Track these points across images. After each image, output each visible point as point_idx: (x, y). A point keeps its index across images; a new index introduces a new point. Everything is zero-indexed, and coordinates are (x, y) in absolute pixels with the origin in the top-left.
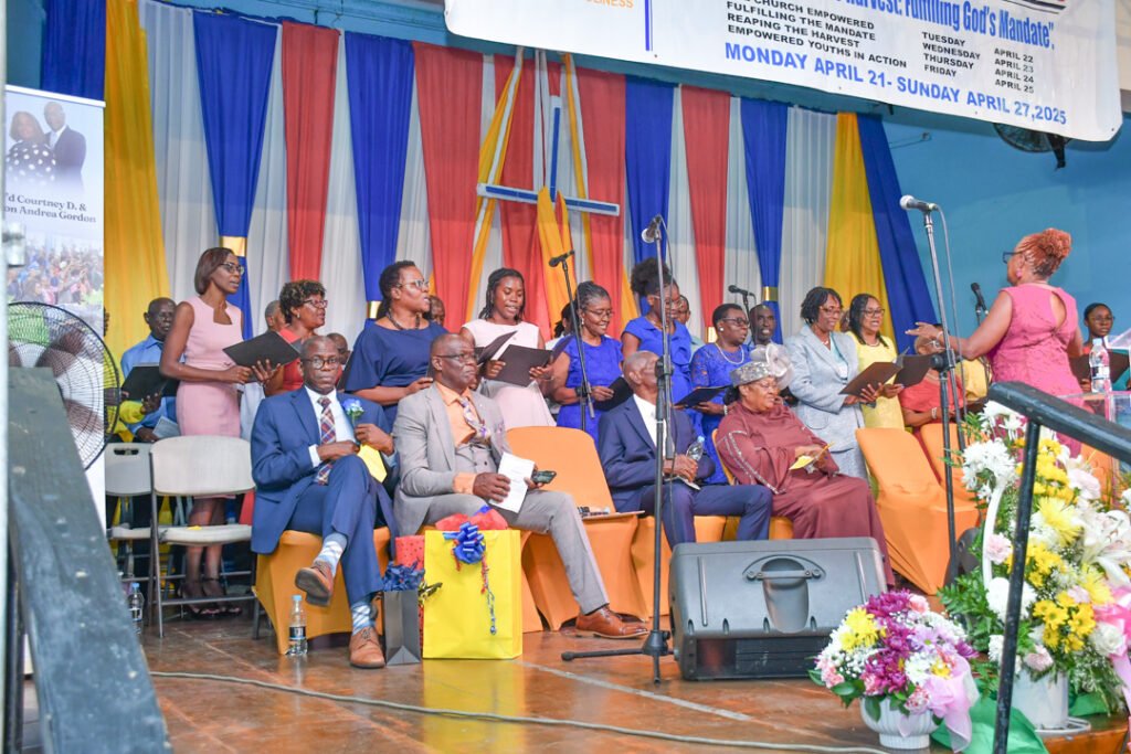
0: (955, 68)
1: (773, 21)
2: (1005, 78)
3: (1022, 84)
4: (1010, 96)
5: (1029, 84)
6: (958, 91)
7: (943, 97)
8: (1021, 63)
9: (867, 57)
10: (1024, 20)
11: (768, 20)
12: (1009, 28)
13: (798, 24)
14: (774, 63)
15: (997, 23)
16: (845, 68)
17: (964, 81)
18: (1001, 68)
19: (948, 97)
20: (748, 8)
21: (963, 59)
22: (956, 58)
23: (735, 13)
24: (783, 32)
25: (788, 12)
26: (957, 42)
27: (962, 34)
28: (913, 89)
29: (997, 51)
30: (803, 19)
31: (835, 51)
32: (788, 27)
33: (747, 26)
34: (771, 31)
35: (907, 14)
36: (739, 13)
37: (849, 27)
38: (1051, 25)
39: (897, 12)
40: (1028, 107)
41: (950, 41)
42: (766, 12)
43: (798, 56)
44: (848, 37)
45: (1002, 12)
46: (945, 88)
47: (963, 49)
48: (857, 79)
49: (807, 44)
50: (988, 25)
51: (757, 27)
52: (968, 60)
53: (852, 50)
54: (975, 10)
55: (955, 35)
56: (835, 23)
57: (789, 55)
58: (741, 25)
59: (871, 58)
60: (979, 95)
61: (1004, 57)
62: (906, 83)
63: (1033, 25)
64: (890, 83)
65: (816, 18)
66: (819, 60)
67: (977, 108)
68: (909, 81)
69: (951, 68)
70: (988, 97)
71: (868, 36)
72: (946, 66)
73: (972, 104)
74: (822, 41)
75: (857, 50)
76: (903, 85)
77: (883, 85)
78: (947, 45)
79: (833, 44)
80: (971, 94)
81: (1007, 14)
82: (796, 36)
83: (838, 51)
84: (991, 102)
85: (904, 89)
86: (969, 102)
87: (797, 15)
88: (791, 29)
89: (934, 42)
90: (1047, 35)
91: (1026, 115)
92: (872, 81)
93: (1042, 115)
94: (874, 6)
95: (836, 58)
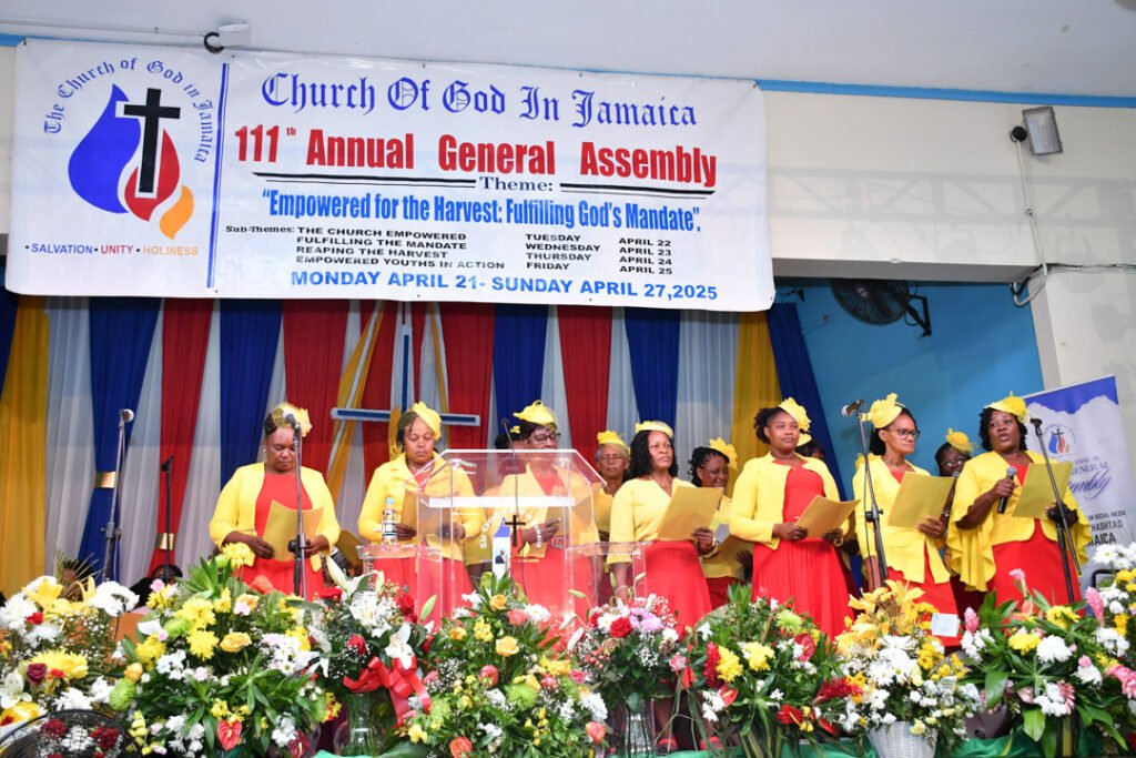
0: (566, 262)
1: (346, 247)
2: (633, 264)
3: (656, 267)
4: (638, 281)
5: (666, 266)
6: (570, 282)
7: (550, 290)
8: (655, 249)
9: (455, 265)
10: (660, 208)
11: (341, 247)
12: (640, 218)
13: (375, 246)
14: (344, 283)
15: (623, 215)
16: (426, 278)
17: (578, 272)
18: (627, 256)
19: (558, 289)
20: (320, 240)
21: (577, 253)
22: (568, 252)
23: (305, 245)
24: (357, 255)
25: (364, 237)
26: (569, 238)
27: (578, 229)
28: (512, 286)
29: (622, 241)
30: (380, 242)
31: (417, 264)
32: (363, 251)
33: (318, 254)
34: (345, 255)
35: (509, 221)
36: (308, 245)
37: (435, 241)
38: (696, 210)
39: (495, 221)
40: (663, 287)
41: (561, 237)
42: (340, 241)
43: (370, 274)
44: (435, 249)
45: (628, 206)
46: (554, 282)
47: (575, 243)
48: (440, 285)
49: (382, 262)
50: (611, 218)
51: (329, 254)
52: (583, 253)
53: (437, 261)
54: (593, 208)
55: (566, 232)
56: (417, 241)
57: (361, 274)
58: (310, 256)
59: (461, 265)
60: (596, 283)
61: (633, 245)
62: (504, 283)
63: (672, 212)
64: (482, 284)
65: (395, 239)
66: (394, 275)
67: (594, 295)
68: (508, 280)
69: (561, 262)
70: (609, 284)
71: (458, 246)
72: (555, 262)
73: (587, 293)
74: (400, 258)
75: (444, 260)
76: (498, 284)
77: (474, 287)
78: (558, 243)
79: (416, 258)
80: (586, 283)
81: (635, 206)
82: (371, 256)
83: (420, 264)
84: (612, 287)
85: (501, 287)
86: (583, 290)
87: (374, 239)
88: (366, 252)
89: (541, 241)
90: (691, 219)
91: (660, 295)
92: (459, 285)
93: (683, 293)
94: (467, 219)
95: (416, 270)
